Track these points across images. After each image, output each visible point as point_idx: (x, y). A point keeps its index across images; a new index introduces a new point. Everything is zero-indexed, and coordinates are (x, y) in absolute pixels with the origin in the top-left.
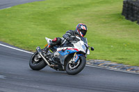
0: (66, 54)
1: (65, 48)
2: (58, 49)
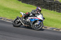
0: (33, 21)
1: (33, 18)
2: (29, 18)
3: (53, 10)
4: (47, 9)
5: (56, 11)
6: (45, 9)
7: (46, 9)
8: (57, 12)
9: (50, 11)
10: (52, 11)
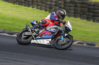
3: (31, 7)
4: (22, 5)
5: (35, 8)
6: (17, 5)
7: (19, 5)
8: (37, 9)
9: (27, 8)
10: (29, 8)
